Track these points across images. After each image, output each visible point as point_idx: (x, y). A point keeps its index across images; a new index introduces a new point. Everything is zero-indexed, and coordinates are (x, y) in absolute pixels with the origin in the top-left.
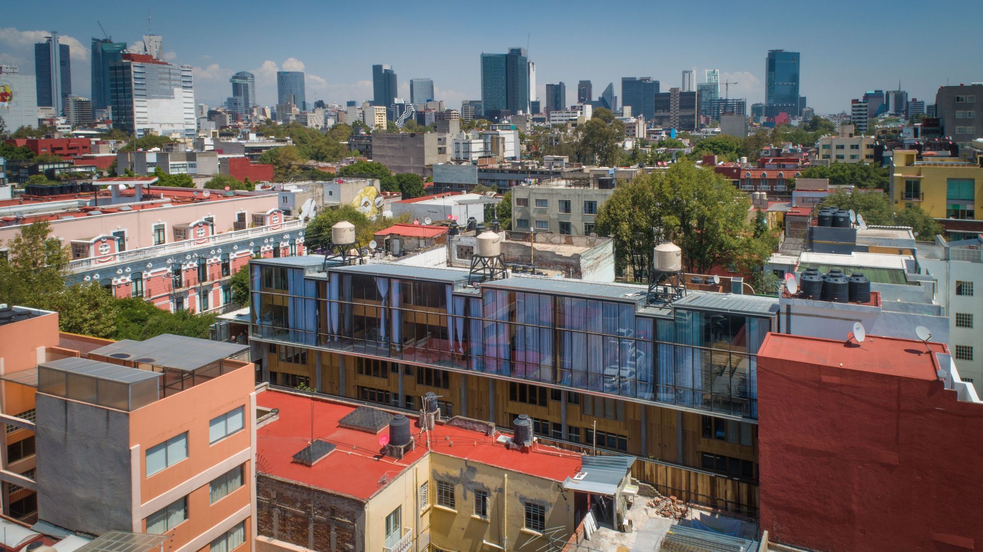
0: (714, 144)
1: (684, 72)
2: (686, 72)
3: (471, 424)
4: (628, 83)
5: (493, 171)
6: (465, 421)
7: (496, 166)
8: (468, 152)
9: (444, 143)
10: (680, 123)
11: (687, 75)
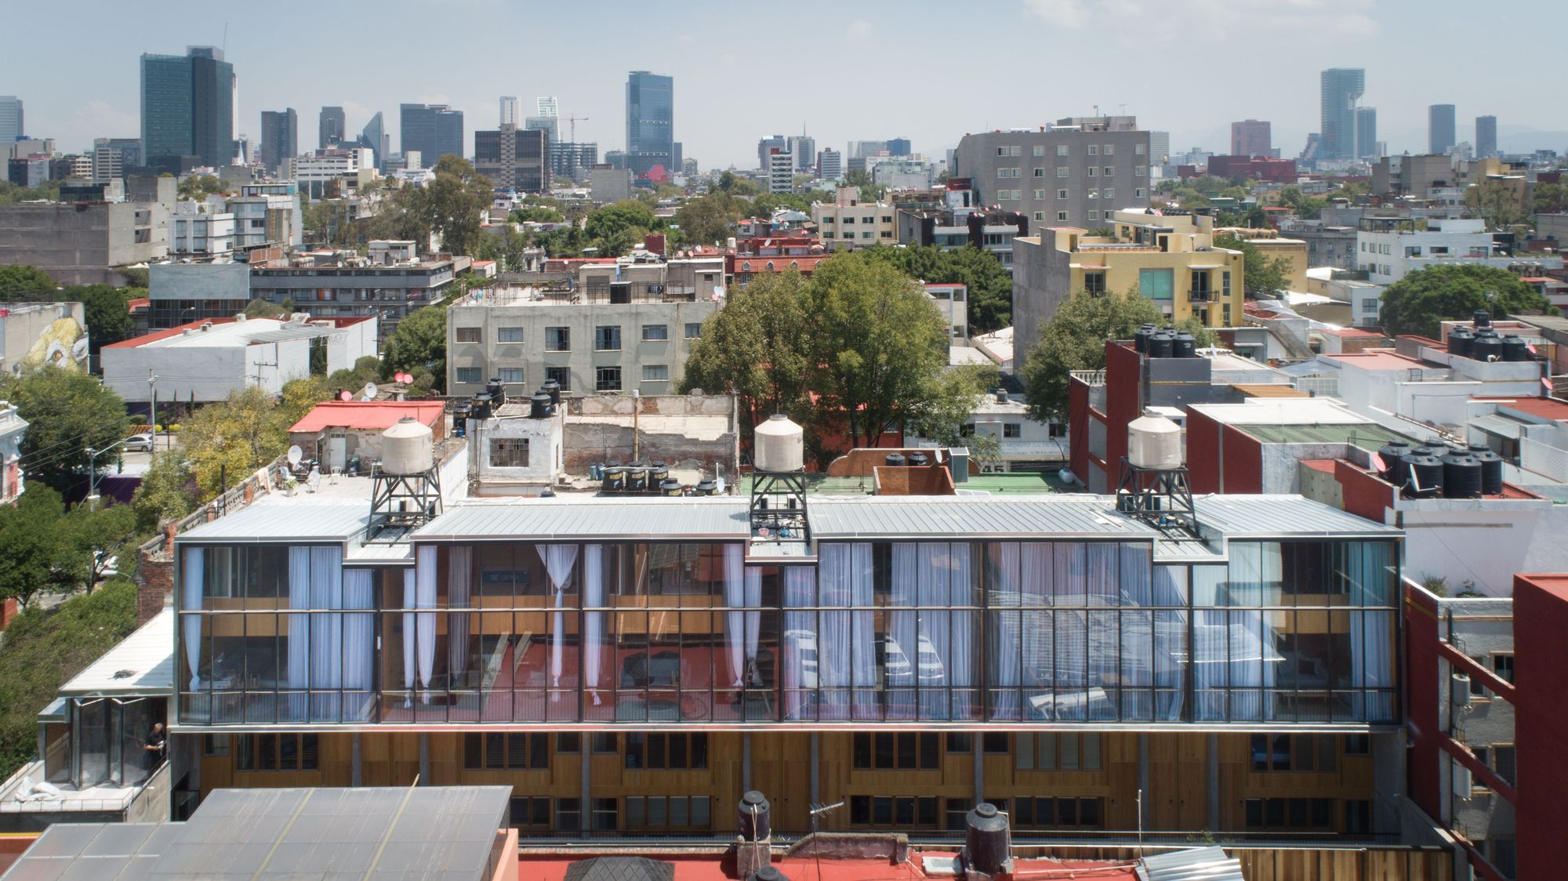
0: (619, 216)
1: (503, 100)
2: (507, 98)
3: (851, 847)
4: (412, 115)
5: (281, 272)
6: (837, 841)
7: (284, 263)
8: (206, 237)
9: (147, 222)
10: (516, 180)
11: (508, 104)
